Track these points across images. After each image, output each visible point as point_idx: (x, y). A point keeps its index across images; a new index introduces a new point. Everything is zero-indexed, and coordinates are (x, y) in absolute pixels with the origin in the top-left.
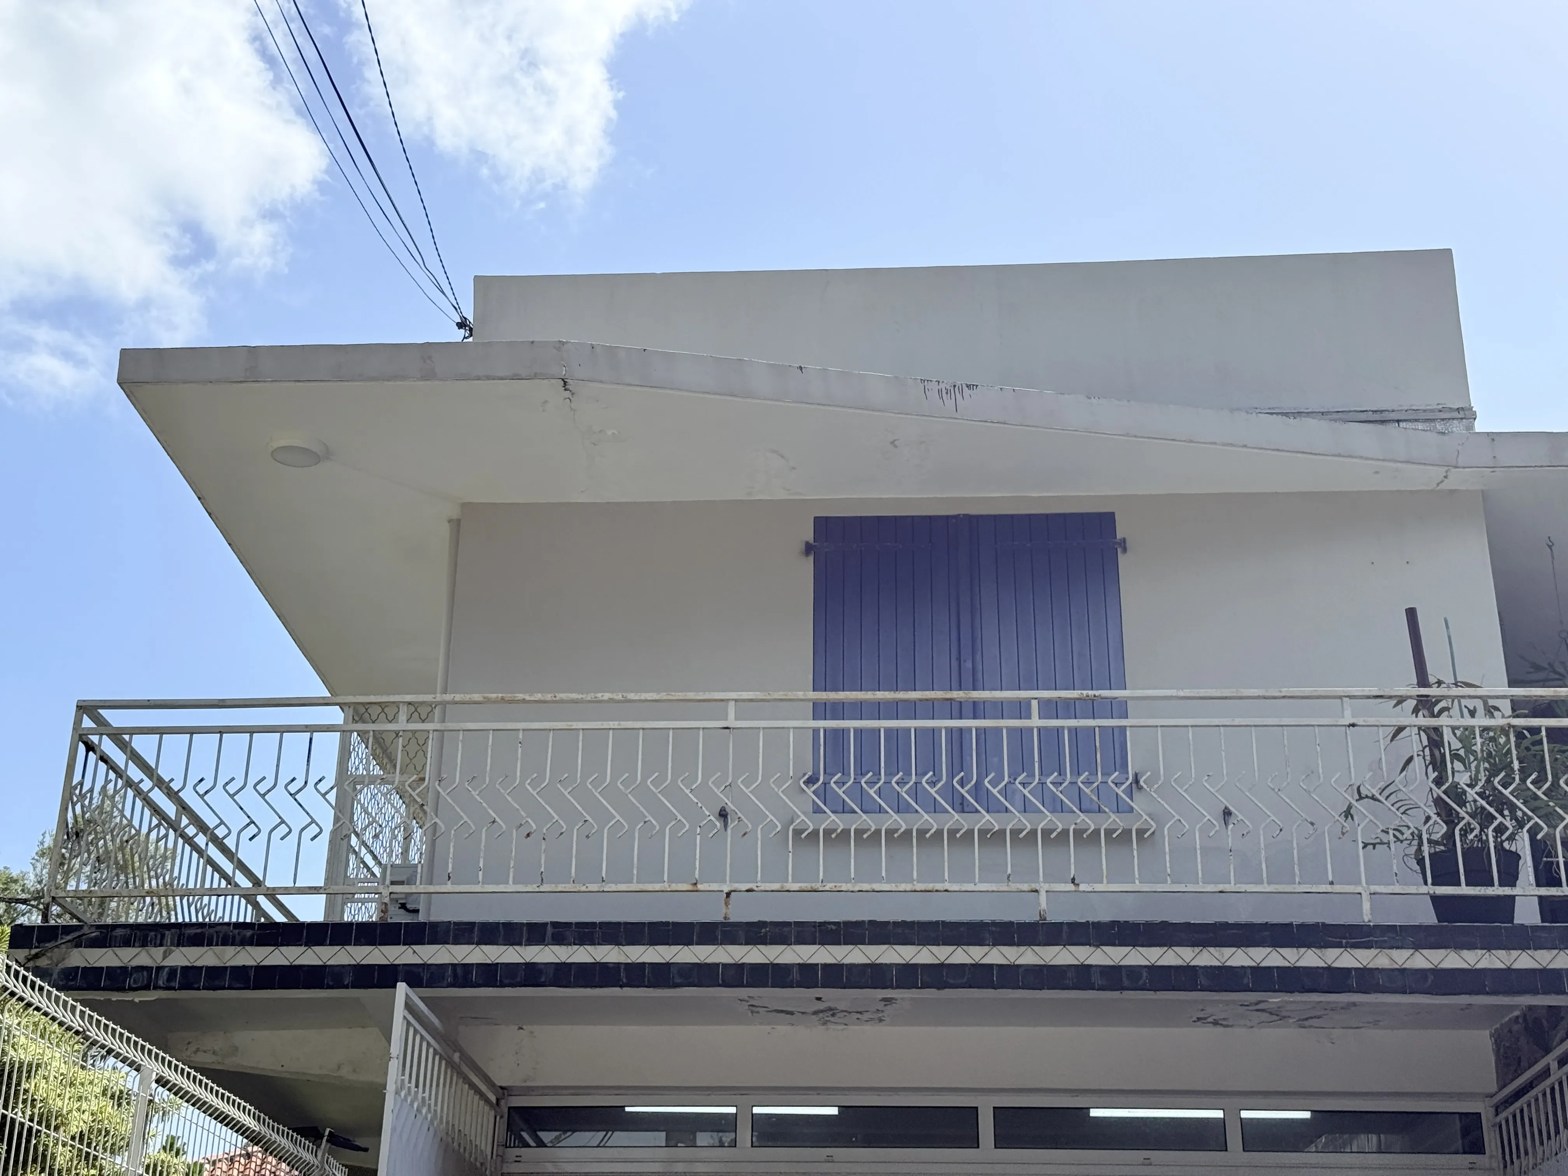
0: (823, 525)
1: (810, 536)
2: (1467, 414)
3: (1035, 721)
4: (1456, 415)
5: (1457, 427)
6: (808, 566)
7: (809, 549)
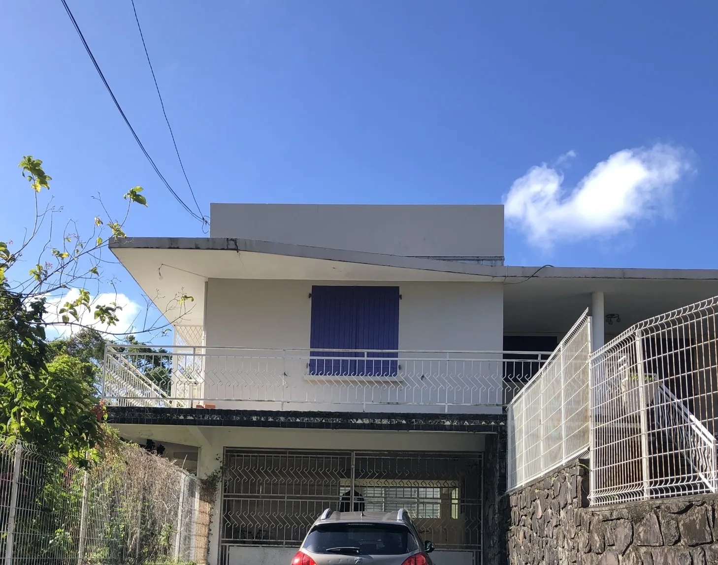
0: (315, 288)
1: (310, 291)
2: (502, 259)
3: (366, 358)
4: (499, 259)
5: (499, 263)
6: (310, 300)
7: (310, 296)
